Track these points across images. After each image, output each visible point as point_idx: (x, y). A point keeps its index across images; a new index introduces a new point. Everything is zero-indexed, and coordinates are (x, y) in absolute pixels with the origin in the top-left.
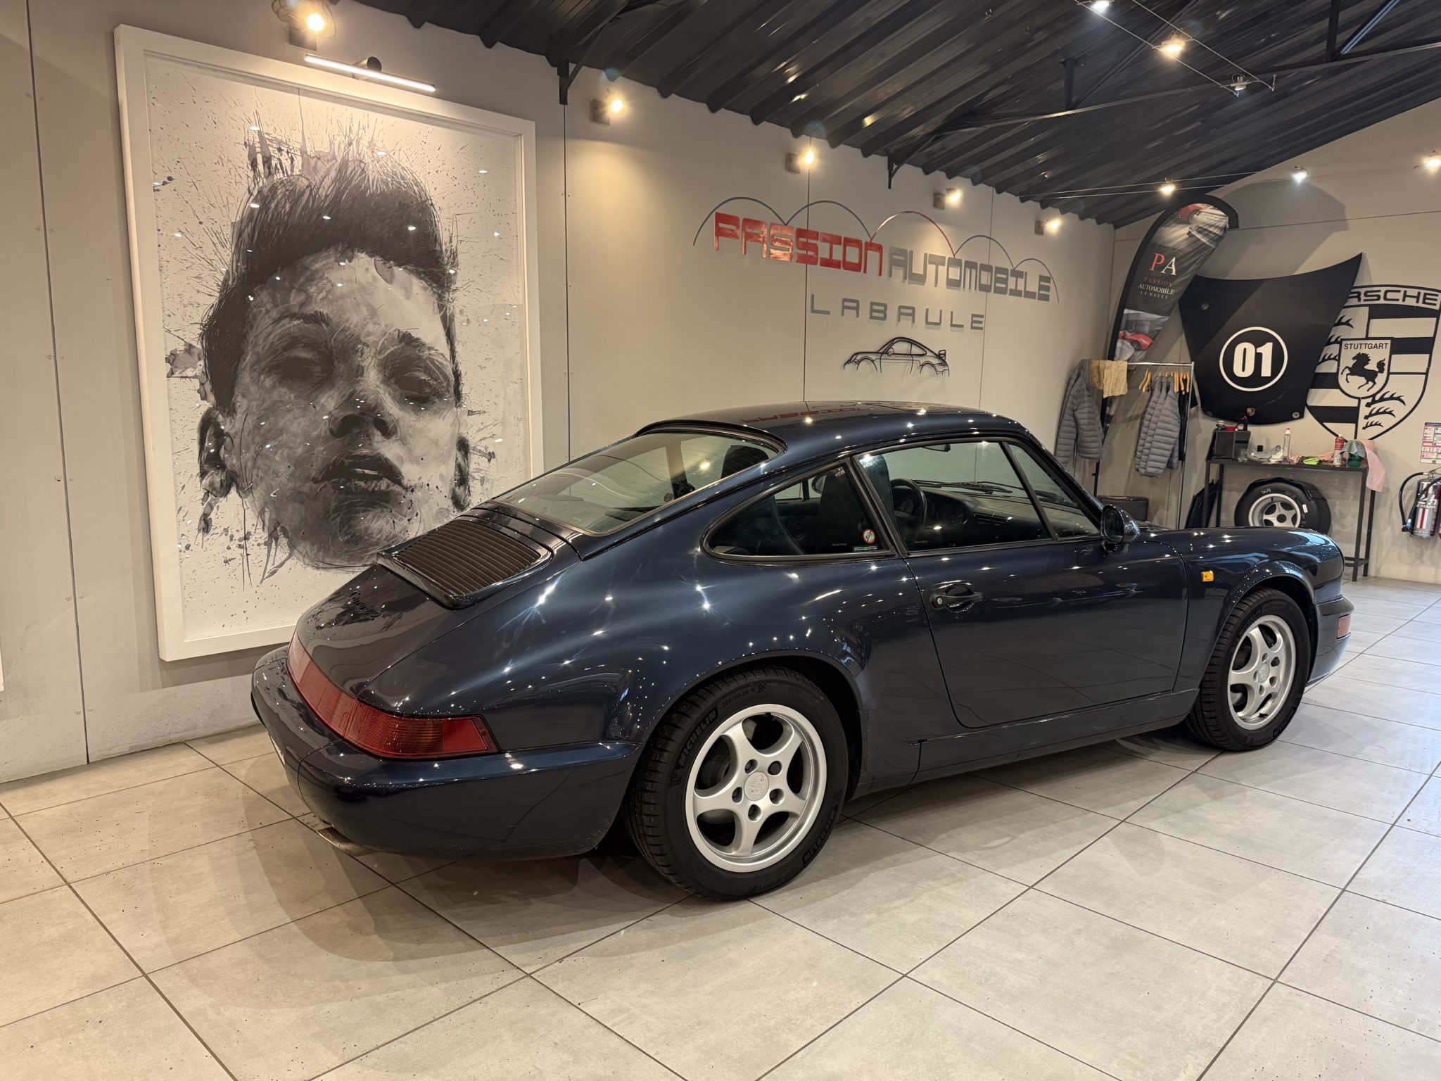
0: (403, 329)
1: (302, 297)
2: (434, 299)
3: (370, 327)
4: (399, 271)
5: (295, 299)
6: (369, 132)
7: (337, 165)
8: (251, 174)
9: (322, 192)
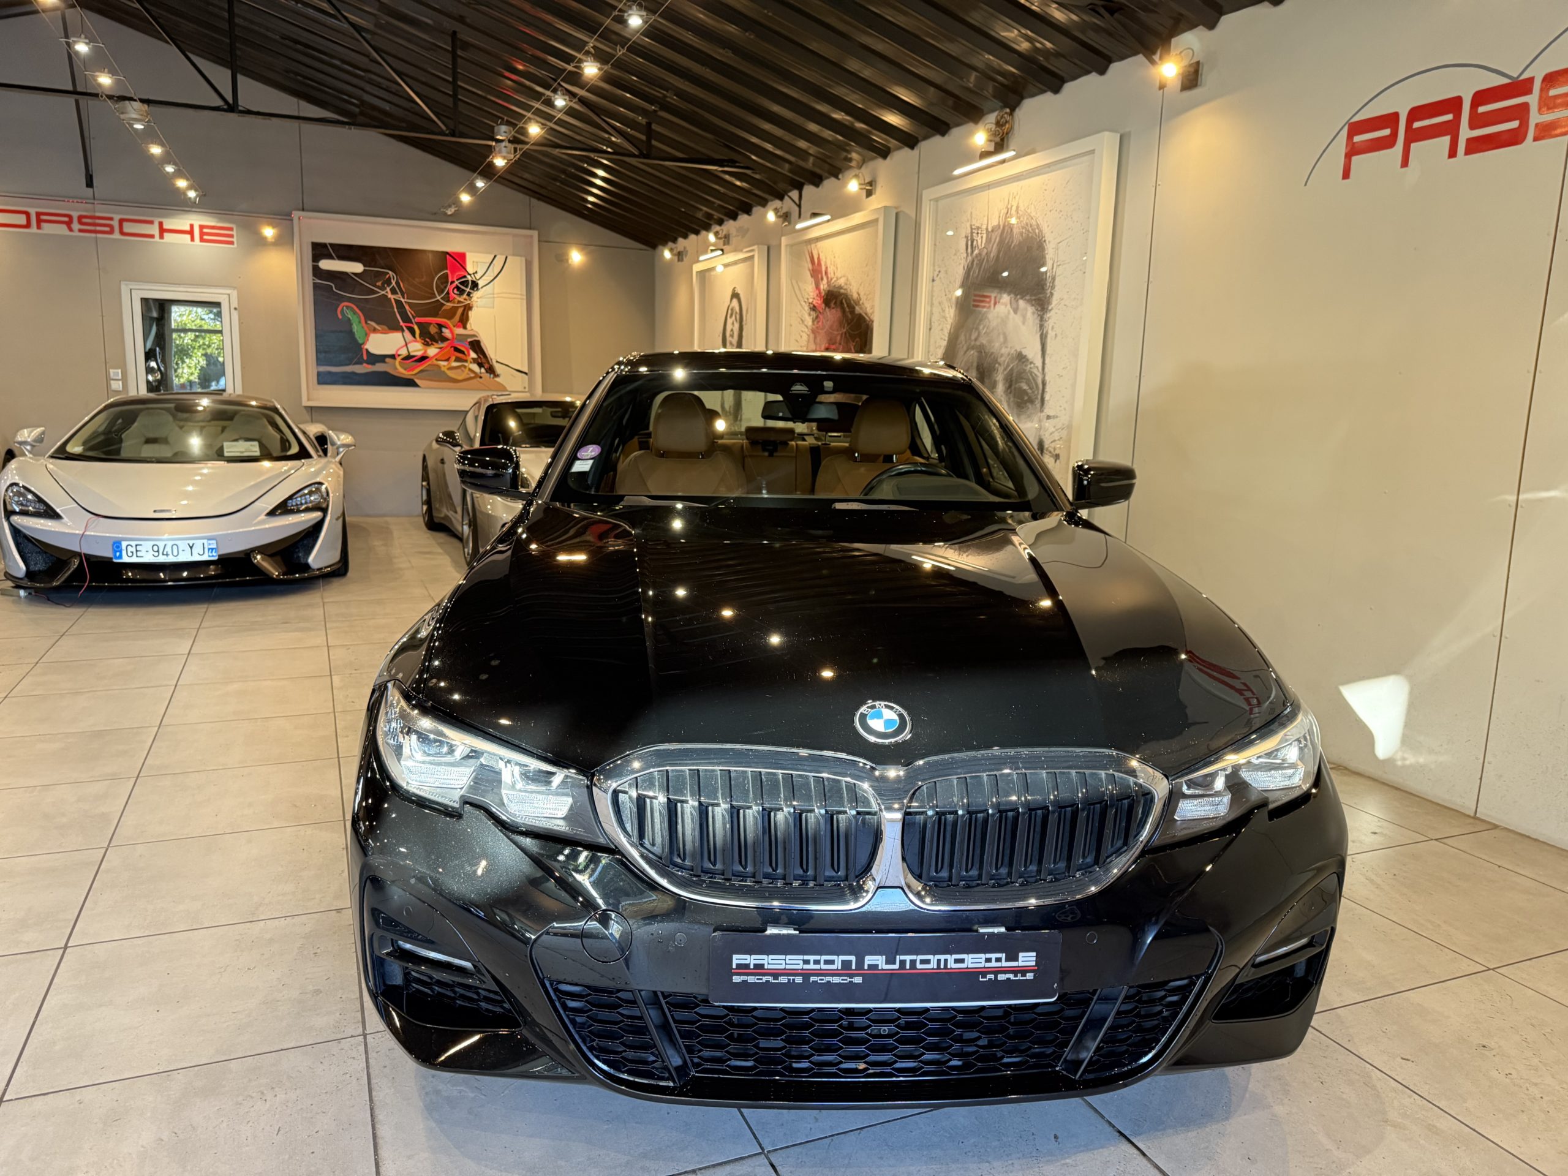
0: (1019, 350)
1: (976, 334)
2: (1038, 321)
3: (1003, 351)
4: (1022, 303)
5: (973, 338)
6: (1017, 198)
7: (1000, 231)
8: (965, 255)
9: (992, 255)
